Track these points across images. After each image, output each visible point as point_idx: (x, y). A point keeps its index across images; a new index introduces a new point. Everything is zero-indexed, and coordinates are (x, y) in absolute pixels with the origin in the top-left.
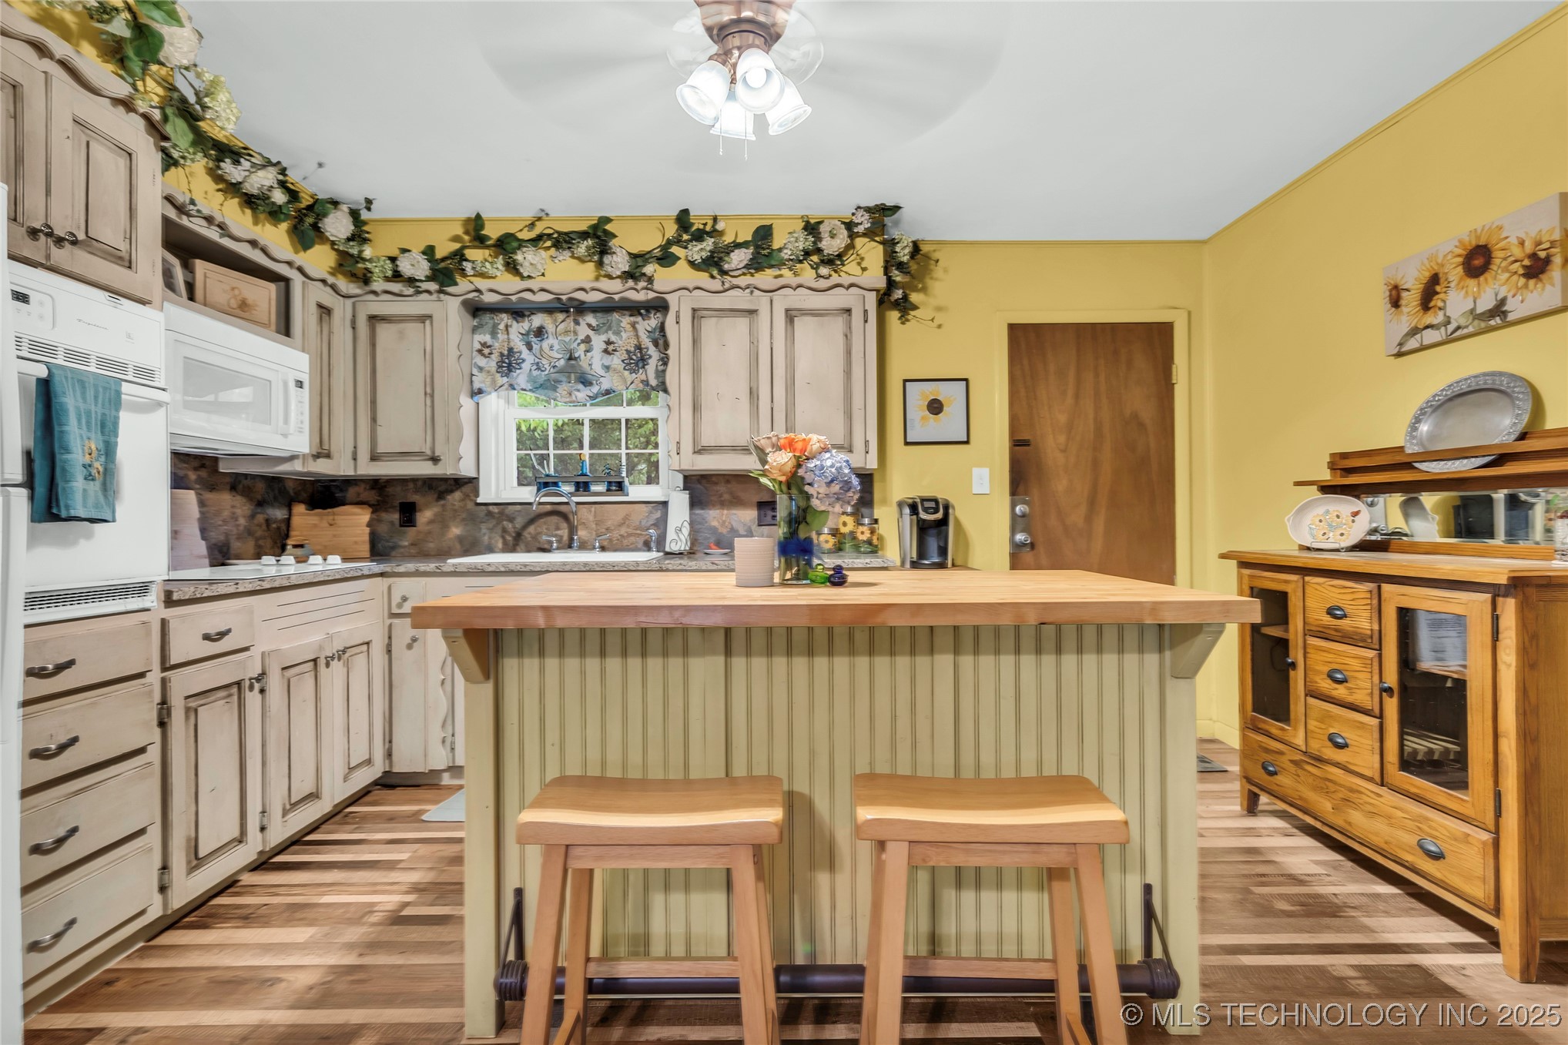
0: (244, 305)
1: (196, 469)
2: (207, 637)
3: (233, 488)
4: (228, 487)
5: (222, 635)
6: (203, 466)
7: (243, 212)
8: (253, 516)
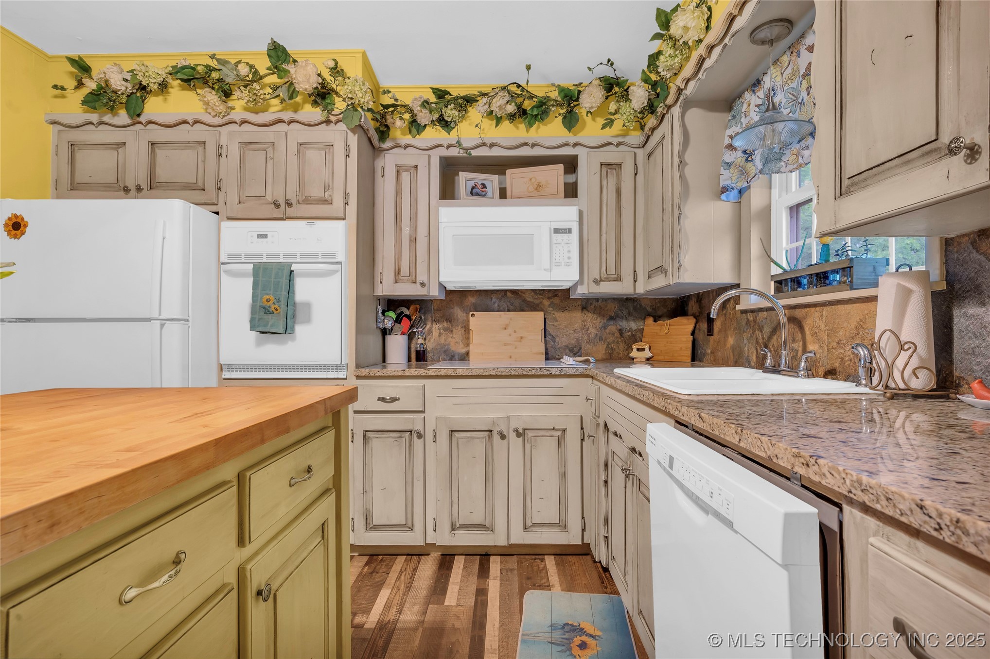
0: (539, 187)
1: (549, 298)
2: (382, 399)
3: (584, 308)
4: (580, 308)
5: (394, 400)
6: (556, 295)
7: (517, 128)
8: (605, 327)
